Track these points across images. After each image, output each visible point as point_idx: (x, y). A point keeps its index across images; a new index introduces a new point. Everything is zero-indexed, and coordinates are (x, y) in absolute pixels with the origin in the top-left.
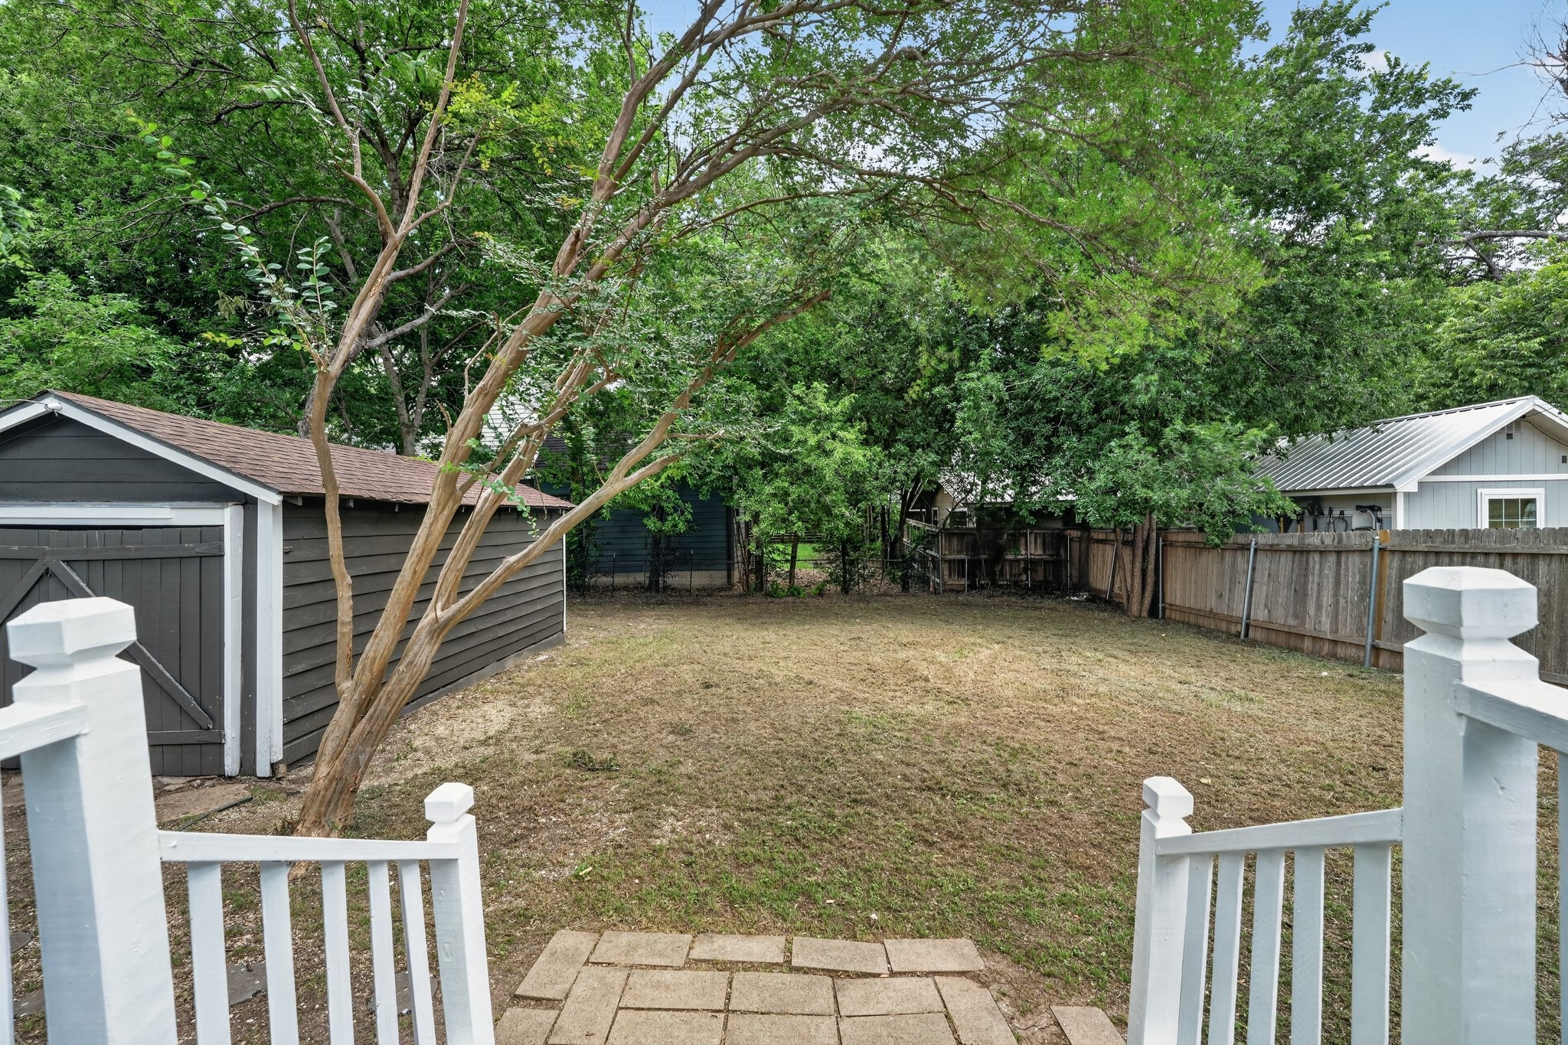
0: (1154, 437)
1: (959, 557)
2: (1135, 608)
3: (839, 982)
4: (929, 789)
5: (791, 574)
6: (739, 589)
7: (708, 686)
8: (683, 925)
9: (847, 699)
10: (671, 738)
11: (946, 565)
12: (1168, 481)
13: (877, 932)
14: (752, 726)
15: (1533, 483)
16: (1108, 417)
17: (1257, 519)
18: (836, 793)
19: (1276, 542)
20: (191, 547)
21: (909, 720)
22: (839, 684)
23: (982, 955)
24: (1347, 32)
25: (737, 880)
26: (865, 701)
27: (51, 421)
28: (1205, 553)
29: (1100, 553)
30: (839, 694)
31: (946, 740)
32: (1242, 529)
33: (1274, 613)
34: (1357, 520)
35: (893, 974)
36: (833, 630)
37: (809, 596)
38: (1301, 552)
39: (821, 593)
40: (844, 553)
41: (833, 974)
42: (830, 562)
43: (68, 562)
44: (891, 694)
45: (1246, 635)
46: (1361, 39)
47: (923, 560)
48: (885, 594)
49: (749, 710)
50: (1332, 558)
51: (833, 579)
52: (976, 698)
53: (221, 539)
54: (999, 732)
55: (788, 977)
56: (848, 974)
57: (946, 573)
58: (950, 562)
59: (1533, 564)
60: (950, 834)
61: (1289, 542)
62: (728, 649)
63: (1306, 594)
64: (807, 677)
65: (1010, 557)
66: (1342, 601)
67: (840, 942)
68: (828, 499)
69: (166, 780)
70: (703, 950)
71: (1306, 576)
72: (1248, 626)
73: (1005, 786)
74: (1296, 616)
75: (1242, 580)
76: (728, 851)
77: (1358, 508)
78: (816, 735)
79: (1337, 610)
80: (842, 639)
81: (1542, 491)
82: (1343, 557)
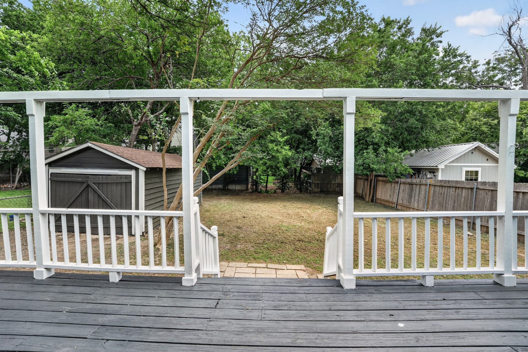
0: (375, 150)
1: (317, 182)
2: (367, 200)
3: (277, 270)
4: (300, 241)
5: (266, 186)
6: (250, 190)
7: (244, 217)
8: (245, 261)
9: (282, 221)
10: (237, 229)
11: (313, 185)
12: (378, 162)
13: (285, 264)
14: (257, 227)
15: (478, 166)
16: (362, 143)
17: (402, 174)
18: (278, 241)
19: (405, 181)
20: (124, 180)
21: (297, 226)
22: (279, 218)
23: (305, 267)
24: (436, 36)
25: (256, 256)
26: (286, 222)
27: (88, 148)
28: (387, 184)
29: (360, 182)
30: (279, 220)
31: (306, 231)
32: (398, 177)
33: (404, 202)
34: (429, 175)
35: (287, 269)
36: (278, 203)
37: (272, 193)
38: (411, 184)
39: (275, 192)
40: (283, 180)
41: (276, 269)
42: (278, 183)
43: (93, 183)
44: (293, 220)
45: (396, 207)
46: (439, 39)
47: (307, 183)
48: (295, 193)
49: (256, 223)
50: (418, 186)
51: (279, 188)
52: (315, 222)
53: (131, 178)
54: (319, 229)
55: (267, 269)
56: (278, 269)
57: (313, 187)
58: (315, 183)
59: (462, 190)
60: (303, 249)
61: (408, 181)
62: (248, 208)
63: (412, 196)
64: (271, 216)
65: (333, 182)
66: (420, 198)
67: (277, 265)
68: (278, 165)
69: (118, 236)
70: (250, 265)
71: (412, 191)
72: (397, 205)
73: (317, 240)
74: (409, 202)
75: (396, 192)
76: (253, 250)
77: (429, 172)
78: (273, 229)
79: (419, 201)
80: (281, 206)
81: (481, 168)
82: (421, 186)
